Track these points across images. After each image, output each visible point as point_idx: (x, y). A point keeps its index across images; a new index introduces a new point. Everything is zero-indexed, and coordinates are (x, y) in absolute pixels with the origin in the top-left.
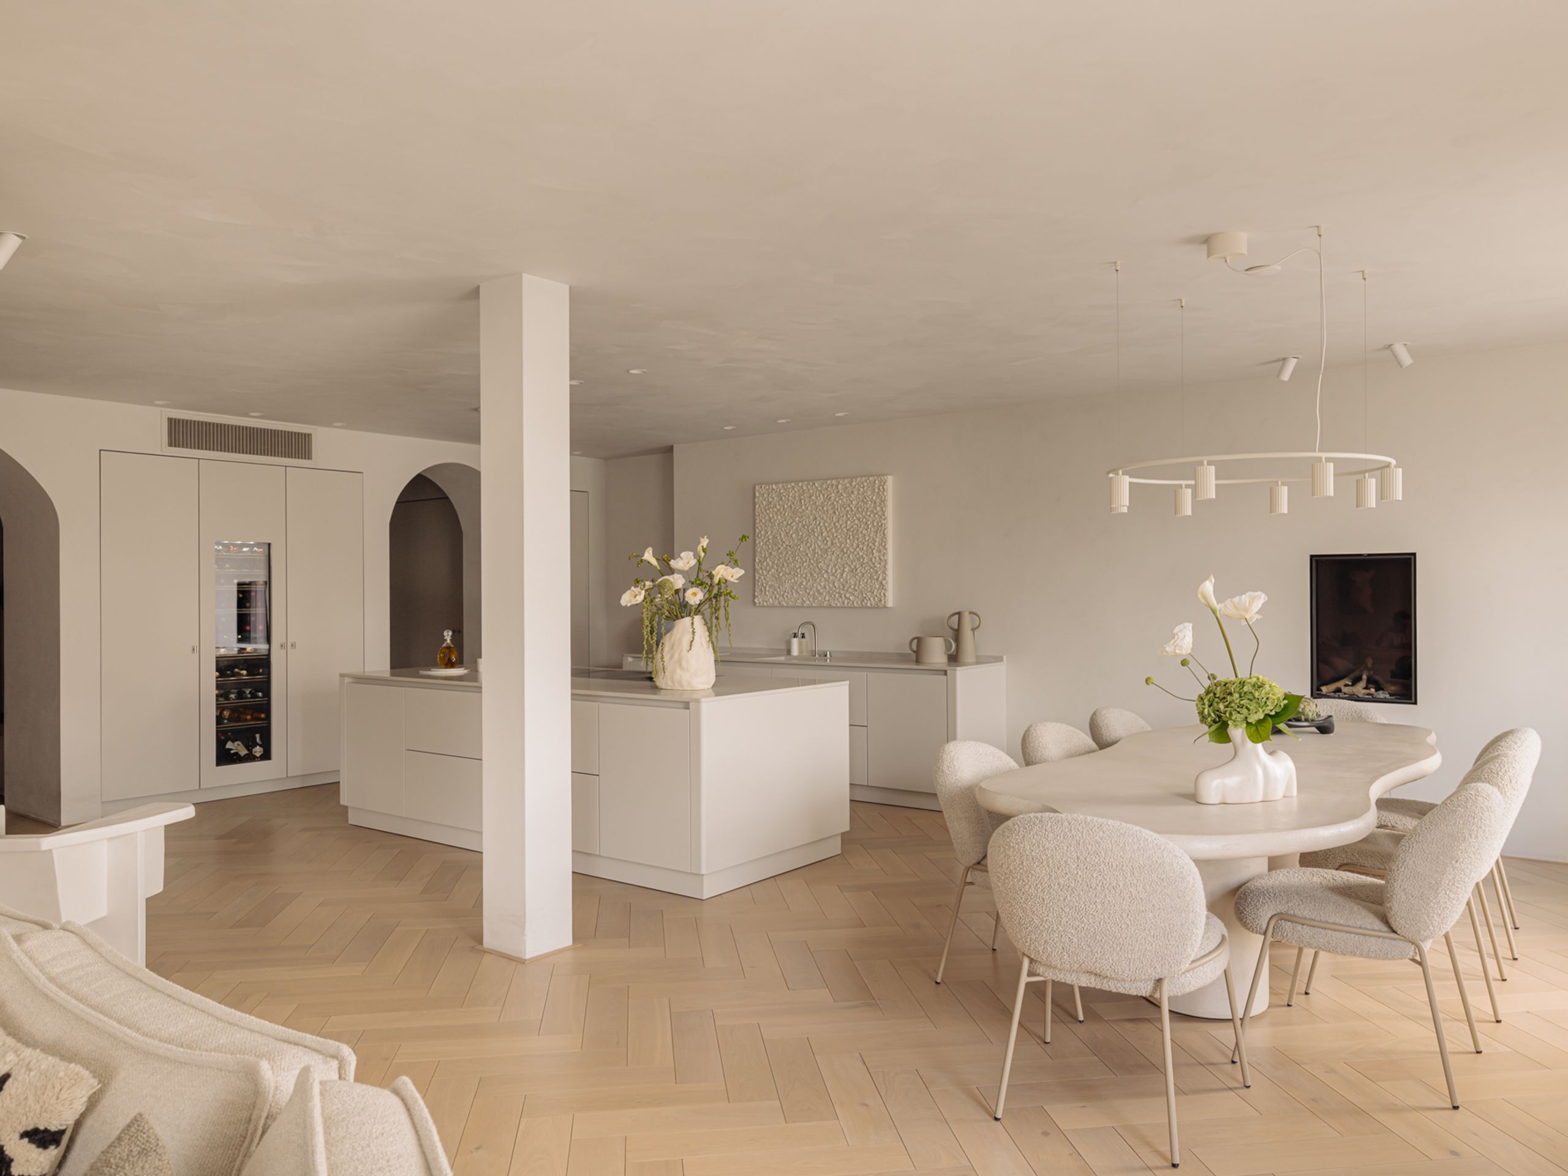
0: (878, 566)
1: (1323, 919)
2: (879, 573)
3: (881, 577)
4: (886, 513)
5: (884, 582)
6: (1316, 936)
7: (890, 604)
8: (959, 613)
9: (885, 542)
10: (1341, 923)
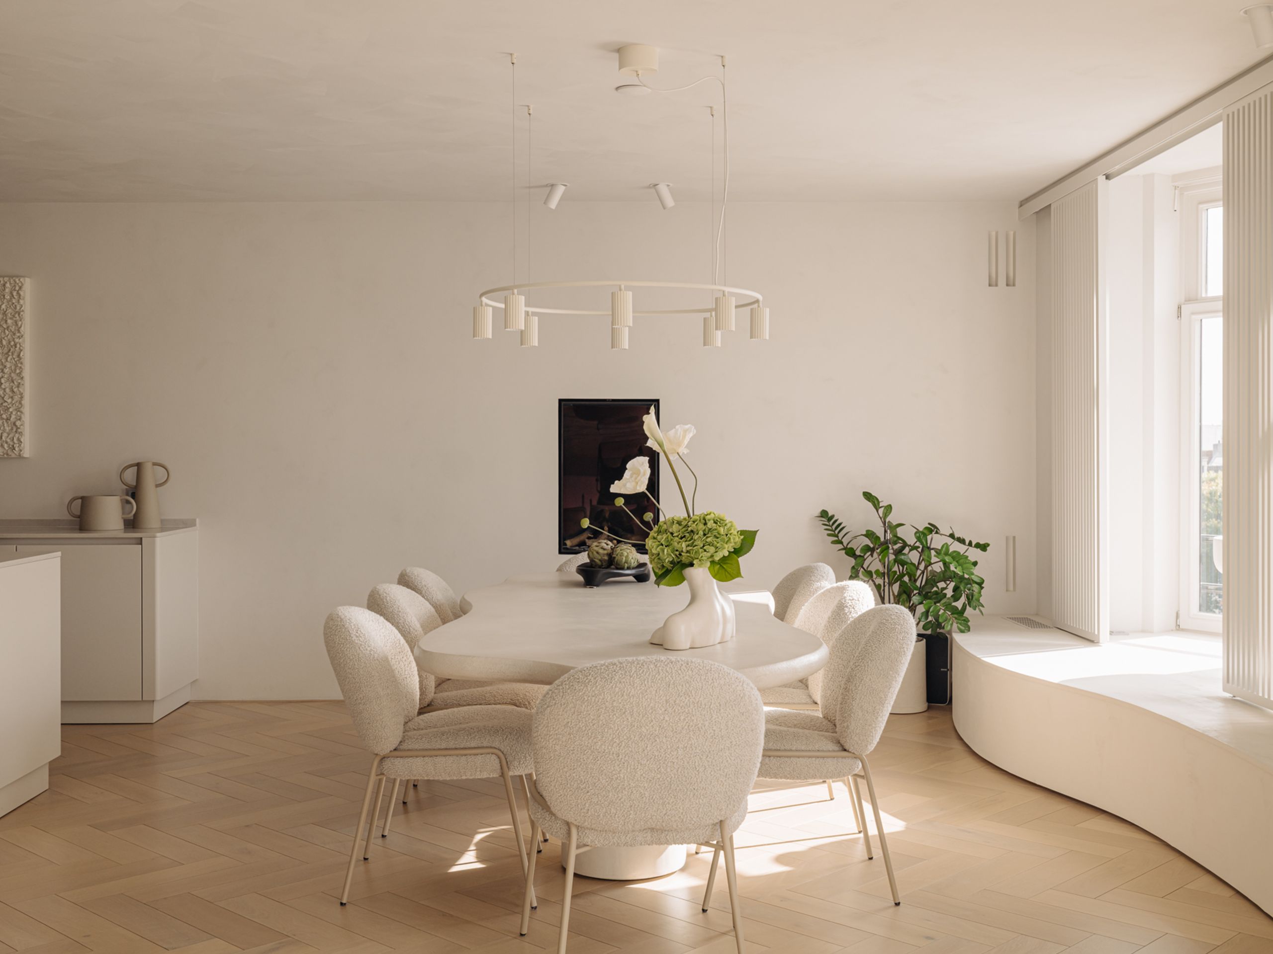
0: (9, 401)
1: (787, 747)
2: (11, 410)
3: (13, 417)
4: (22, 328)
5: (18, 423)
6: (782, 766)
7: (26, 453)
8: (139, 465)
9: (21, 367)
10: (803, 749)
